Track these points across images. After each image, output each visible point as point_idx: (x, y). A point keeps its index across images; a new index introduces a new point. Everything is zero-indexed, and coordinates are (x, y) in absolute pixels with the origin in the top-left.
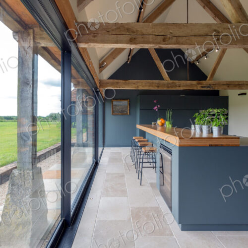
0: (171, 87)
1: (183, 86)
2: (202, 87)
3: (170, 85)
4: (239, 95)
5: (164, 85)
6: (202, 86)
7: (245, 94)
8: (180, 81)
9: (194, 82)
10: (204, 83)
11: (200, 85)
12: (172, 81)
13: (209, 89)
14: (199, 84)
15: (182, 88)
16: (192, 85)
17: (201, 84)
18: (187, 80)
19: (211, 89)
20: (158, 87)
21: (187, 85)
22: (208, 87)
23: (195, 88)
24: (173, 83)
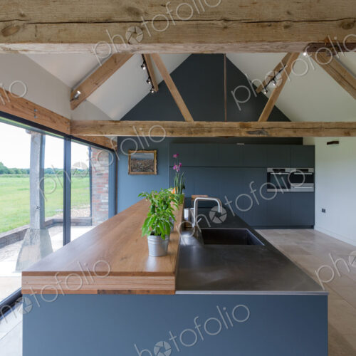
0: (196, 132)
1: (216, 131)
2: (249, 132)
3: (192, 130)
4: (328, 143)
5: (182, 128)
6: (250, 130)
7: (337, 142)
8: (211, 123)
9: (236, 124)
10: (252, 126)
11: (246, 130)
12: (196, 122)
13: (261, 136)
14: (243, 126)
15: (214, 135)
16: (230, 129)
17: (248, 128)
18: (223, 121)
19: (265, 136)
20: (172, 132)
21: (222, 129)
22: (260, 132)
23: (237, 135)
24: (198, 126)
